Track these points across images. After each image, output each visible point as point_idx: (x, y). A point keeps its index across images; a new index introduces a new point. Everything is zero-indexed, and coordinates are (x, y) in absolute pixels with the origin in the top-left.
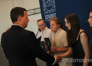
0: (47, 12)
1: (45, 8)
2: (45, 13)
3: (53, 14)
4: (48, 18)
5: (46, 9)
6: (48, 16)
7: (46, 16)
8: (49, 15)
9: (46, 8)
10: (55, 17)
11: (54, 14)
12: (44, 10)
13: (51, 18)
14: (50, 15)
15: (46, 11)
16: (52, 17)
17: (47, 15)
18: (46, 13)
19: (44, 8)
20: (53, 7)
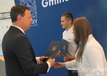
10: (36, 23)
11: (35, 20)
20: (34, 13)
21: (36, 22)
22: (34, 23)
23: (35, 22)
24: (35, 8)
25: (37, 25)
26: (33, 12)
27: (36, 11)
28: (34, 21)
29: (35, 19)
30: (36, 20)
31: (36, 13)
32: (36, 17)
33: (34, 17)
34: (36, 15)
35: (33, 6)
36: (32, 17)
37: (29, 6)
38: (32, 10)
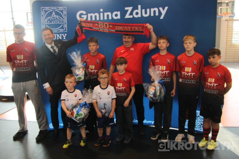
1: (45, 24)
3: (61, 35)
10: (64, 38)
11: (63, 35)
20: (63, 26)
21: (64, 37)
23: (62, 37)
24: (66, 20)
26: (61, 24)
29: (64, 33)
30: (64, 35)
31: (66, 26)
32: (66, 30)
33: (62, 30)
34: (66, 28)
35: (62, 17)
36: (58, 31)
37: (55, 16)
38: (60, 22)
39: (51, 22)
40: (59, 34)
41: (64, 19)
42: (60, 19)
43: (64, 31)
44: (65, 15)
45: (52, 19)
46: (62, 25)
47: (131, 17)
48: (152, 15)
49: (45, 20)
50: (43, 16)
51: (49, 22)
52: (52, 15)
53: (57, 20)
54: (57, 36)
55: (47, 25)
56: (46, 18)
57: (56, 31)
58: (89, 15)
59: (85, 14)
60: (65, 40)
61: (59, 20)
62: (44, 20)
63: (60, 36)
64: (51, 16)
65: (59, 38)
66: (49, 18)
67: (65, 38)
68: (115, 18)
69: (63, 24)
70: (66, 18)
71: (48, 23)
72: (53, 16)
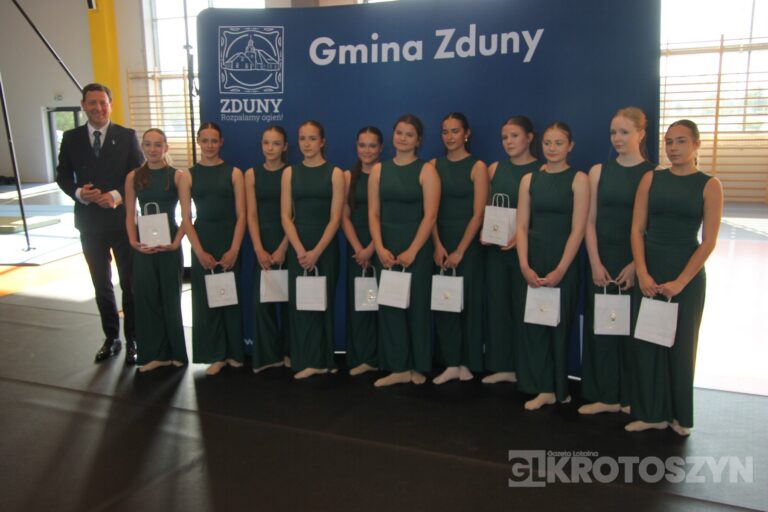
0: (234, 90)
1: (229, 72)
2: (223, 90)
3: (267, 101)
4: (234, 111)
5: (229, 76)
6: (237, 104)
7: (228, 101)
8: (246, 101)
9: (232, 72)
10: (276, 111)
11: (273, 101)
12: (223, 78)
13: (255, 113)
14: (253, 101)
15: (231, 82)
16: (259, 111)
17: (234, 101)
18: (228, 90)
19: (222, 71)
20: (273, 77)
21: (276, 107)
22: (266, 110)
23: (271, 107)
24: (281, 63)
25: (280, 118)
26: (268, 73)
27: (280, 71)
28: (270, 103)
29: (276, 97)
30: (276, 102)
31: (280, 78)
32: (280, 90)
33: (270, 89)
34: (280, 84)
35: (272, 54)
36: (261, 91)
37: (254, 50)
38: (266, 66)
39: (242, 66)
40: (262, 98)
41: (276, 58)
42: (267, 57)
43: (275, 90)
44: (280, 48)
45: (246, 59)
46: (271, 75)
47: (451, 55)
48: (504, 50)
49: (228, 62)
50: (222, 49)
51: (237, 66)
52: (247, 48)
53: (259, 61)
54: (256, 103)
55: (234, 73)
56: (230, 56)
57: (255, 92)
58: (343, 49)
59: (332, 48)
60: (276, 114)
61: (264, 62)
62: (226, 59)
63: (264, 103)
64: (244, 51)
65: (262, 109)
66: (239, 54)
67: (279, 108)
68: (409, 58)
69: (274, 73)
70: (281, 56)
71: (234, 67)
72: (249, 49)
